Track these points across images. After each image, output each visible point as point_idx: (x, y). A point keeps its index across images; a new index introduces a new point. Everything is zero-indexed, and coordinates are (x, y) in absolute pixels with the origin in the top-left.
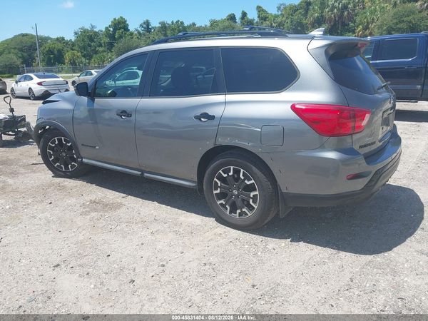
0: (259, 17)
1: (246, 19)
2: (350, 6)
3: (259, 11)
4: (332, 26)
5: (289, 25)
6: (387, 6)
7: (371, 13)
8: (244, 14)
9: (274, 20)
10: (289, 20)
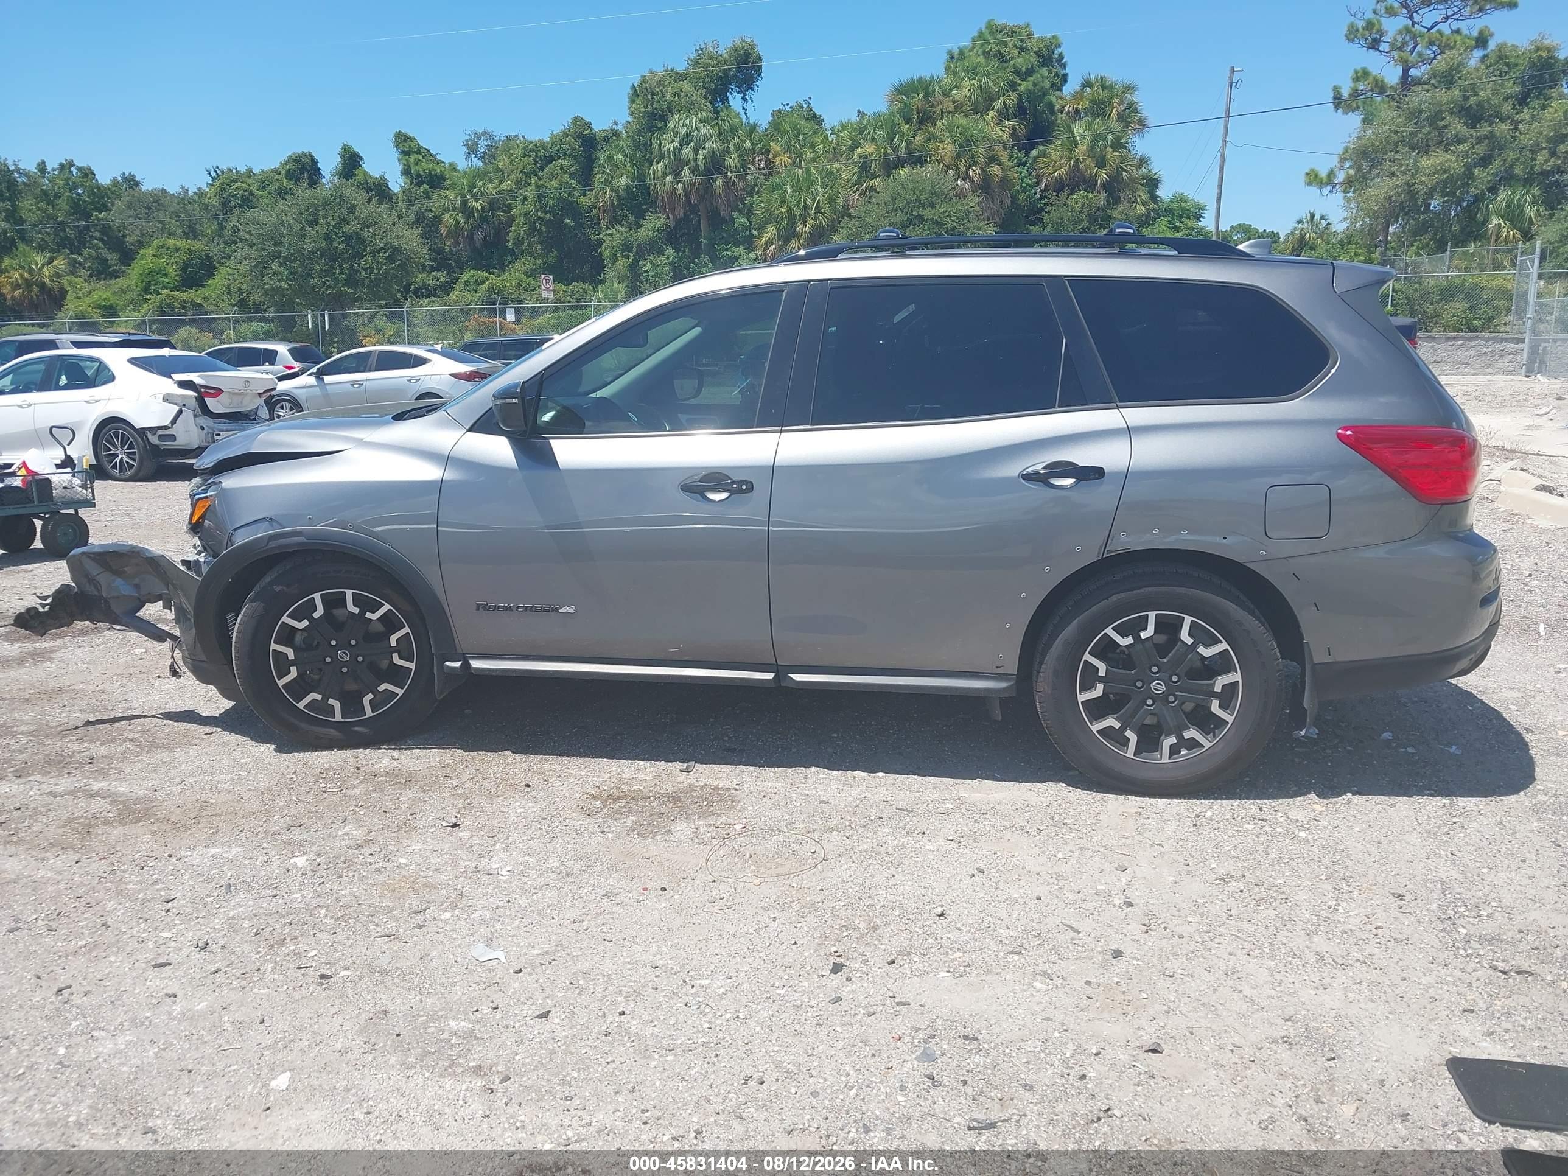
0: (406, 172)
1: (360, 177)
2: (729, 161)
3: (406, 153)
4: (678, 222)
5: (530, 206)
6: (839, 170)
7: (798, 188)
8: (351, 161)
9: (472, 186)
10: (530, 192)
